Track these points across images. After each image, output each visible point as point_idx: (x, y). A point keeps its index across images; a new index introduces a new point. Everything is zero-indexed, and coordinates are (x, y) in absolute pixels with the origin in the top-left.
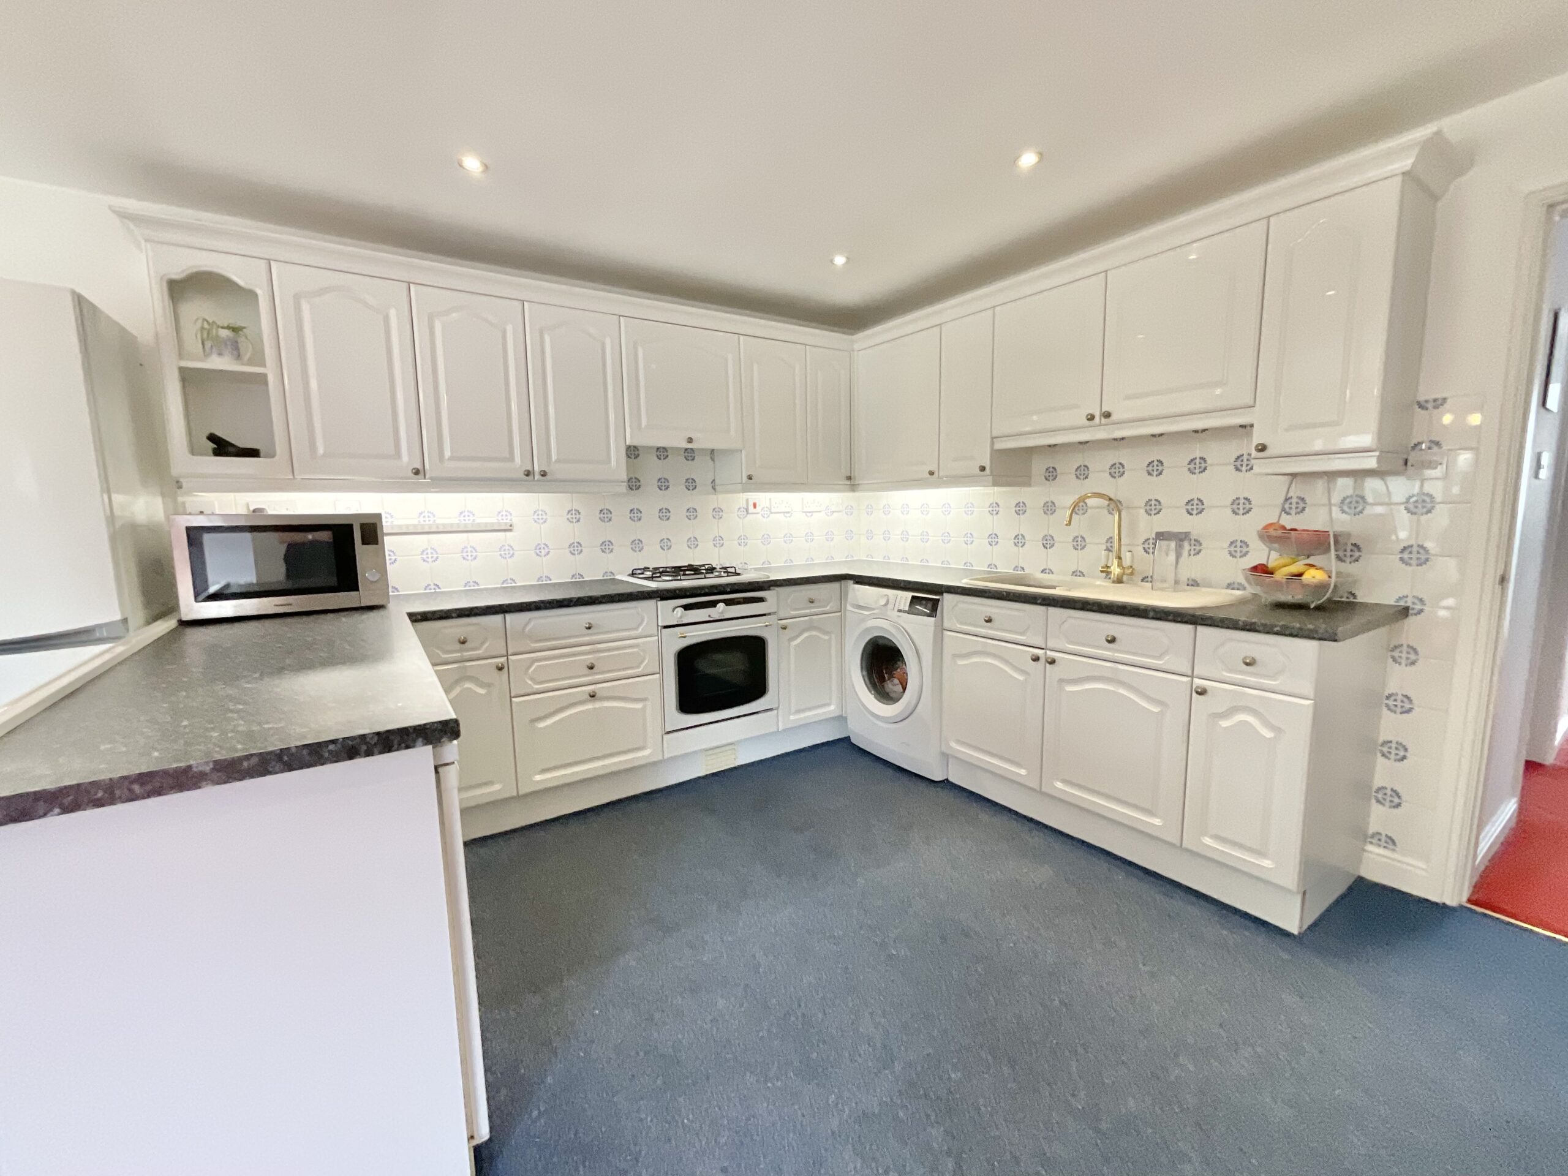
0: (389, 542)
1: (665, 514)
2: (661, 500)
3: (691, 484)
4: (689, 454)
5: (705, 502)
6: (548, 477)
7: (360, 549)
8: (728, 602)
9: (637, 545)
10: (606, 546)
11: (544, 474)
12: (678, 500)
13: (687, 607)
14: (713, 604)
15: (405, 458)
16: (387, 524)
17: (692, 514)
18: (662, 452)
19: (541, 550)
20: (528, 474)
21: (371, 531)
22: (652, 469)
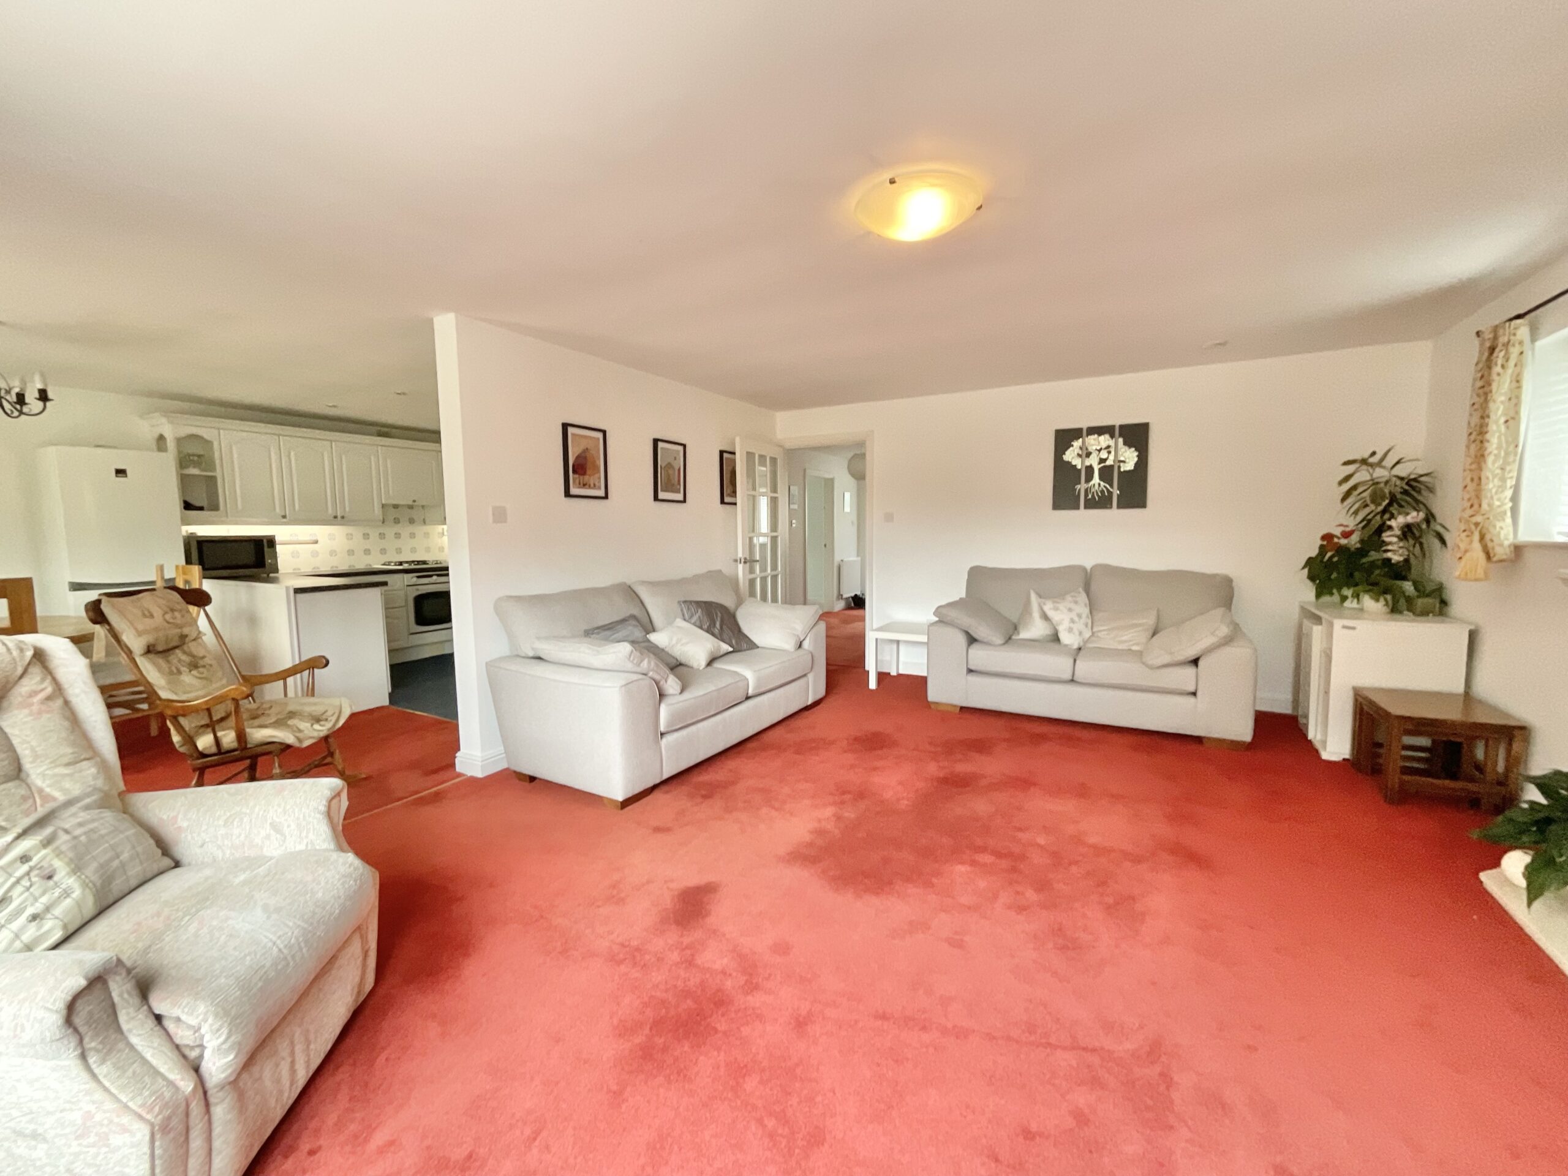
0: (279, 548)
1: (398, 536)
2: (397, 528)
3: (412, 521)
4: (411, 507)
5: (419, 530)
6: (345, 519)
7: (266, 549)
8: (438, 575)
9: (383, 551)
10: (367, 552)
11: (343, 517)
12: (405, 530)
13: (418, 577)
14: (431, 576)
15: (278, 510)
16: (277, 539)
17: (413, 535)
18: (396, 506)
19: (333, 553)
20: (336, 517)
21: (271, 542)
22: (392, 514)
